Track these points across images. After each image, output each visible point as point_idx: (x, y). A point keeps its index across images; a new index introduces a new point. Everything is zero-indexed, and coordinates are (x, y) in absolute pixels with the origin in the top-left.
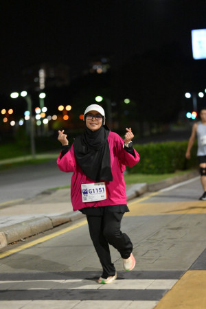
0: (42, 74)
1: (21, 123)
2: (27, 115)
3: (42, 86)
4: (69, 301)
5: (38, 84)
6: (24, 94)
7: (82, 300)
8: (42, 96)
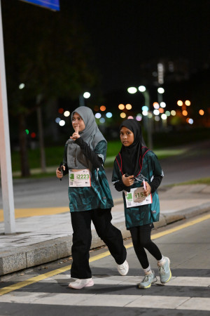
0: (161, 68)
1: (139, 118)
2: (145, 110)
3: (161, 80)
4: (178, 298)
5: (156, 79)
6: (142, 89)
7: (191, 297)
8: (161, 91)
